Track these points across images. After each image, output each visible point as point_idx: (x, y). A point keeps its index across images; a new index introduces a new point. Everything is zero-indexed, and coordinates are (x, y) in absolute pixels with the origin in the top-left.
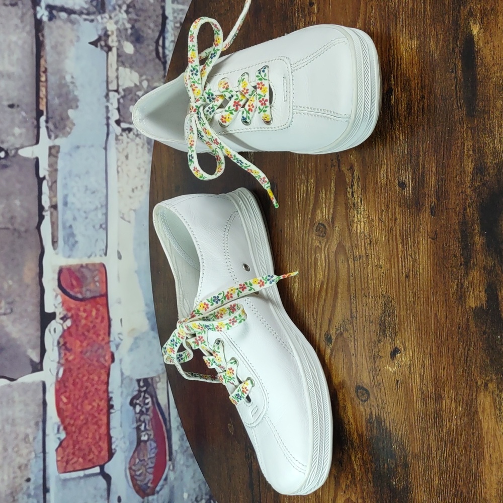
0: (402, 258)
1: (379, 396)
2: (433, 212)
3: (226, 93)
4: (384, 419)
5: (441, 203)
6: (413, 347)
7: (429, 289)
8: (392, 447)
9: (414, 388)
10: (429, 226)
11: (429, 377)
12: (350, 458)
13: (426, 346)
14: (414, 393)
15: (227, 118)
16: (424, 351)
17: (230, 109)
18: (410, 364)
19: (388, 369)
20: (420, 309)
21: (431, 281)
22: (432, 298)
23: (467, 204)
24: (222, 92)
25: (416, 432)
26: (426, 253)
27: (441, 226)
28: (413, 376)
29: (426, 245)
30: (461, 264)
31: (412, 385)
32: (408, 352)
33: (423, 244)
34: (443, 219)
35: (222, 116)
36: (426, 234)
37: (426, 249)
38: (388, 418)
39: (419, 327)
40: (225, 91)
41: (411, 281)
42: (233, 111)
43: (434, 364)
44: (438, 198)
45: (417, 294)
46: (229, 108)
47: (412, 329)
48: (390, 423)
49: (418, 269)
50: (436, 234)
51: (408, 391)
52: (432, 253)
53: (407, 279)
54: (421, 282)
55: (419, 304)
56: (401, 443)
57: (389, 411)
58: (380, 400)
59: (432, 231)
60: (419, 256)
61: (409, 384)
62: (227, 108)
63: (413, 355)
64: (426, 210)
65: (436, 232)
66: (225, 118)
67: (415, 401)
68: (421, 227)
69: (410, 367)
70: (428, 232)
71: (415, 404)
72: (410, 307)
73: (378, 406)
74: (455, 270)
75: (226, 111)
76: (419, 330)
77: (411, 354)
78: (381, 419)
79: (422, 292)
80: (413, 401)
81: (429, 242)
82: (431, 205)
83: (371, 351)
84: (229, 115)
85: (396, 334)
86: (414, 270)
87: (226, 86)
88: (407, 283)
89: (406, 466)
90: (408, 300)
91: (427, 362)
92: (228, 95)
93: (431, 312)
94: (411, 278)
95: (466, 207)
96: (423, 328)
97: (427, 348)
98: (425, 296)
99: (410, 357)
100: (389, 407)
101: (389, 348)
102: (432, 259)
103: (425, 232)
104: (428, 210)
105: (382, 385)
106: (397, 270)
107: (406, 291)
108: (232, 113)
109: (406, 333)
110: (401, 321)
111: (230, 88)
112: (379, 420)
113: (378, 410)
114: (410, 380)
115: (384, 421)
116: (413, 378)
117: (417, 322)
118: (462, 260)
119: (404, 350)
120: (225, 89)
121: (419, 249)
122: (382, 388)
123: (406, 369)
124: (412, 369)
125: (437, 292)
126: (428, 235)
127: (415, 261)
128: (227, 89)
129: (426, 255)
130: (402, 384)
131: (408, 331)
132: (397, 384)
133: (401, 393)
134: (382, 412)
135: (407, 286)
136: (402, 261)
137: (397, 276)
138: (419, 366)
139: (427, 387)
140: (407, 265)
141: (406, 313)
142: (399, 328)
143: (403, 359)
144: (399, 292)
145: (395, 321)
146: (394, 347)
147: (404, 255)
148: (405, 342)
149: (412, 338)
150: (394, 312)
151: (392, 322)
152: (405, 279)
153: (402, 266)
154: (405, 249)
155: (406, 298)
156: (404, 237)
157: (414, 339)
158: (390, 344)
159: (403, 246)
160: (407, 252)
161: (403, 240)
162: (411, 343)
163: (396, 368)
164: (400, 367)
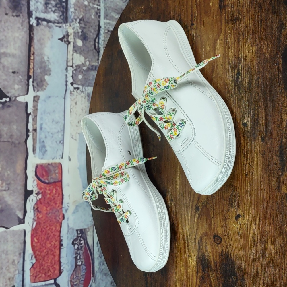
0: (243, 165)
1: (228, 241)
2: (263, 140)
4: (230, 254)
5: (268, 135)
6: (249, 214)
7: (260, 182)
8: (235, 269)
9: (249, 237)
10: (260, 148)
11: (258, 230)
12: (209, 275)
13: (257, 214)
14: (249, 239)
16: (256, 216)
18: (247, 223)
19: (234, 226)
20: (254, 193)
21: (261, 178)
22: (261, 187)
23: (284, 136)
25: (250, 261)
26: (258, 162)
27: (268, 148)
28: (248, 230)
29: (258, 158)
30: (279, 169)
31: (248, 235)
32: (246, 217)
33: (256, 157)
34: (269, 144)
36: (258, 152)
37: (258, 160)
38: (233, 253)
39: (253, 203)
41: (249, 177)
43: (262, 224)
44: (266, 133)
45: (252, 184)
47: (249, 204)
48: (234, 256)
49: (253, 171)
50: (264, 152)
51: (245, 238)
52: (262, 162)
53: (246, 176)
54: (255, 178)
55: (253, 190)
56: (241, 267)
57: (234, 250)
58: (228, 243)
59: (262, 150)
60: (254, 164)
61: (246, 235)
63: (249, 218)
64: (258, 139)
65: (264, 151)
67: (249, 244)
68: (256, 148)
69: (247, 225)
70: (259, 151)
71: (249, 246)
72: (248, 192)
73: (227, 246)
74: (275, 172)
76: (253, 204)
77: (248, 218)
78: (229, 254)
79: (255, 184)
80: (248, 244)
81: (260, 156)
82: (262, 136)
83: (224, 216)
85: (239, 206)
86: (250, 171)
88: (246, 179)
89: (243, 280)
90: (246, 188)
91: (257, 223)
93: (261, 195)
94: (249, 176)
95: (283, 138)
96: (255, 204)
97: (258, 214)
98: (257, 186)
99: (247, 219)
100: (233, 247)
101: (235, 214)
102: (261, 165)
103: (258, 151)
104: (260, 139)
105: (229, 235)
106: (240, 171)
107: (245, 183)
109: (245, 206)
110: (242, 199)
112: (227, 255)
113: (227, 249)
114: (247, 232)
115: (231, 255)
116: (248, 231)
117: (252, 200)
118: (280, 167)
119: (244, 215)
121: (254, 160)
122: (230, 236)
123: (245, 226)
124: (248, 226)
125: (264, 184)
126: (260, 152)
127: (251, 166)
129: (258, 164)
130: (242, 234)
131: (246, 205)
132: (239, 234)
133: (241, 239)
134: (229, 250)
135: (246, 180)
136: (243, 166)
137: (240, 174)
138: (252, 224)
139: (257, 236)
140: (246, 169)
141: (245, 195)
142: (240, 203)
143: (243, 220)
144: (241, 183)
145: (238, 199)
146: (237, 214)
147: (245, 163)
148: (244, 211)
149: (249, 209)
150: (238, 194)
151: (237, 200)
152: (245, 176)
153: (244, 169)
154: (246, 160)
155: (245, 187)
156: (245, 153)
157: (250, 209)
158: (235, 212)
159: (244, 158)
160: (247, 161)
161: (244, 155)
162: (248, 211)
163: (238, 225)
164: (241, 225)
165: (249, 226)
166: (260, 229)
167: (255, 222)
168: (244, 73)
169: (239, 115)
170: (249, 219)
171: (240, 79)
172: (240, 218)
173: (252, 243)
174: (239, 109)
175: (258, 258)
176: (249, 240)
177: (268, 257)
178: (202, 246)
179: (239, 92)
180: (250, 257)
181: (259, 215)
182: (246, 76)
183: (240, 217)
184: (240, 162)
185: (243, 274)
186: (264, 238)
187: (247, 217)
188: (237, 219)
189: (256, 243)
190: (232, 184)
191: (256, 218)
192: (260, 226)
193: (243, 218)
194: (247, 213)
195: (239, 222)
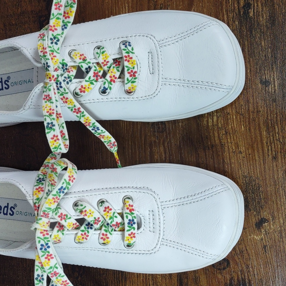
3: (83, 64)
15: (87, 88)
17: (91, 80)
18: (281, 230)
19: (254, 237)
24: (80, 63)
35: (82, 86)
40: (82, 62)
42: (93, 82)
46: (90, 78)
61: (280, 247)
62: (87, 78)
66: (85, 88)
75: (86, 81)
84: (89, 85)
87: (82, 57)
92: (84, 66)
99: (280, 224)
108: (92, 83)
110: (268, 196)
111: (88, 60)
114: (281, 243)
116: (285, 241)
119: (273, 219)
120: (81, 61)
123: (276, 235)
128: (84, 60)
130: (271, 247)
131: (277, 203)
137: (262, 158)
141: (274, 188)
142: (265, 201)
143: (272, 227)
146: (260, 218)
148: (273, 212)
150: (259, 189)
151: (257, 198)
155: (273, 175)
158: (255, 216)
162: (281, 212)
163: (263, 235)
164: (269, 234)
168: (260, 4)
169: (252, 69)
171: (251, 14)
172: (266, 224)
174: (251, 59)
178: (187, 279)
179: (251, 32)
182: (262, 9)
187: (279, 221)
188: (260, 227)
193: (272, 223)
194: (279, 215)
195: (263, 230)
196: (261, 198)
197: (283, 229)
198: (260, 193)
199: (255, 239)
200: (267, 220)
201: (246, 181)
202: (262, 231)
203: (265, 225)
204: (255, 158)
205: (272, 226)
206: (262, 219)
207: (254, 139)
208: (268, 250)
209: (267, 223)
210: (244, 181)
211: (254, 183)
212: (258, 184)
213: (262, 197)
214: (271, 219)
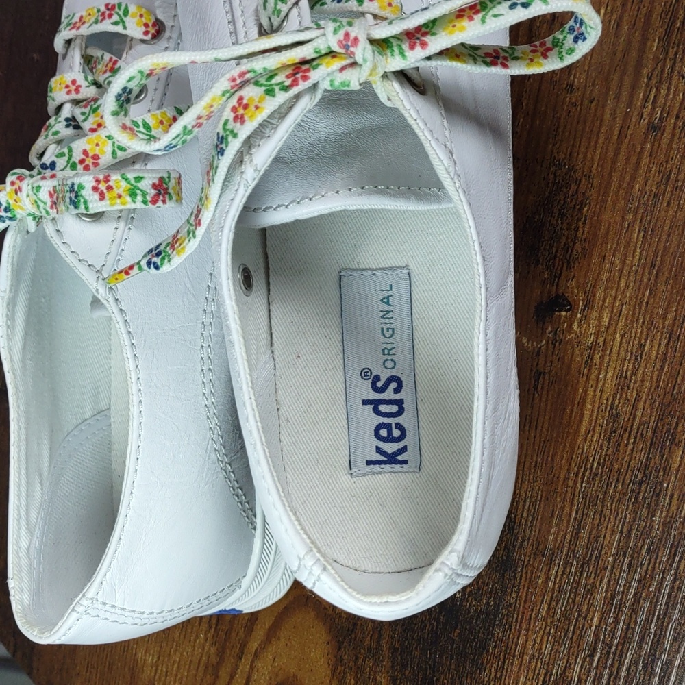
6: (617, 304)
9: (589, 401)
14: (587, 413)
18: (594, 345)
28: (594, 372)
31: (585, 391)
32: (595, 314)
41: (665, 141)
45: (673, 177)
47: (628, 262)
53: (651, 135)
61: (576, 390)
63: (610, 324)
67: (583, 429)
72: (638, 207)
77: (606, 320)
80: (577, 431)
88: (649, 145)
90: (637, 186)
94: (667, 136)
99: (599, 326)
107: (638, 163)
116: (593, 377)
117: (653, 248)
124: (597, 356)
131: (613, 265)
135: (646, 154)
136: (647, 85)
137: (619, 121)
138: (622, 353)
139: (635, 408)
140: (661, 100)
141: (619, 219)
142: (583, 249)
143: (575, 327)
144: (614, 163)
145: (577, 230)
146: (553, 293)
147: (662, 71)
148: (593, 288)
149: (623, 284)
150: (581, 209)
152: (646, 133)
153: (646, 99)
154: (671, 55)
155: (633, 179)
156: (674, 22)
157: (627, 287)
159: (665, 49)
160: (674, 65)
161: (668, 32)
162: (613, 293)
163: (544, 342)
164: (560, 344)
165: (602, 357)
166: (658, 380)
167: (642, 346)
170: (608, 328)
172: (564, 313)
173: (598, 429)
175: (612, 499)
176: (582, 415)
177: (670, 504)
180: (570, 483)
181: (670, 318)
183: (561, 311)
184: (632, 63)
185: (514, 546)
186: (670, 424)
187: (600, 318)
189: (621, 436)
190: (562, 156)
191: (649, 329)
192: (662, 367)
193: (579, 315)
194: (604, 301)
195: (550, 329)
196: (576, 237)
197: (601, 344)
198: (578, 220)
199: (523, 344)
200: (570, 305)
201: (555, 176)
202: (547, 332)
203: (560, 316)
204: (603, 115)
205: (576, 324)
206: (557, 295)
207: (619, 55)
208: (542, 388)
209: (567, 311)
210: (551, 176)
211: (573, 188)
212: (584, 194)
213: (579, 235)
214: (581, 303)
